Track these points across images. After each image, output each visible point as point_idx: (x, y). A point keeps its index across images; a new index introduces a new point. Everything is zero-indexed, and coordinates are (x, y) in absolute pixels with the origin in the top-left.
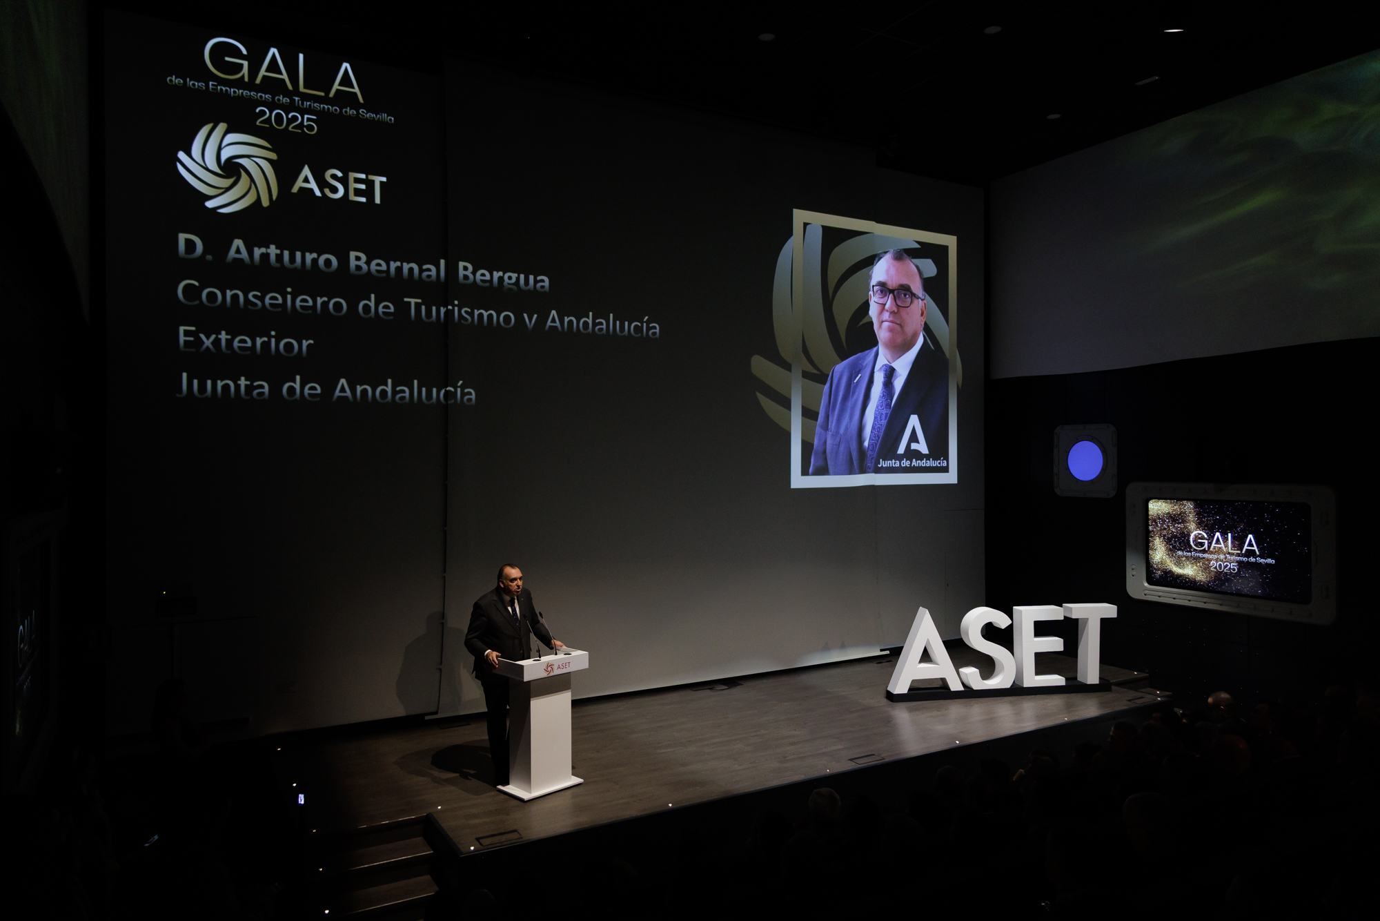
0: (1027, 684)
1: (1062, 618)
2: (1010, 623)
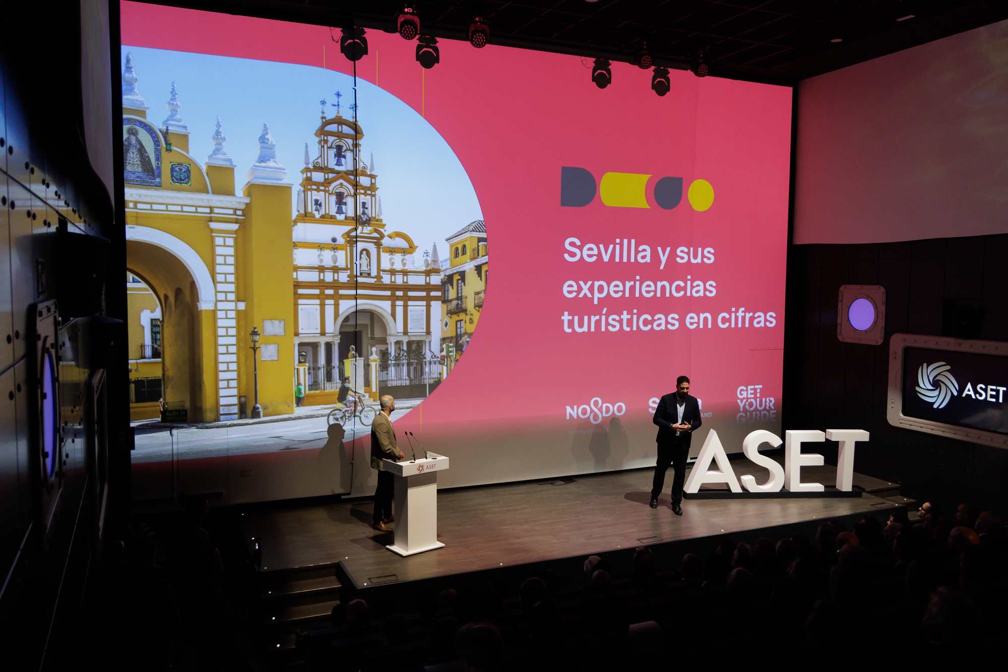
0: (792, 490)
1: (824, 440)
2: (781, 442)
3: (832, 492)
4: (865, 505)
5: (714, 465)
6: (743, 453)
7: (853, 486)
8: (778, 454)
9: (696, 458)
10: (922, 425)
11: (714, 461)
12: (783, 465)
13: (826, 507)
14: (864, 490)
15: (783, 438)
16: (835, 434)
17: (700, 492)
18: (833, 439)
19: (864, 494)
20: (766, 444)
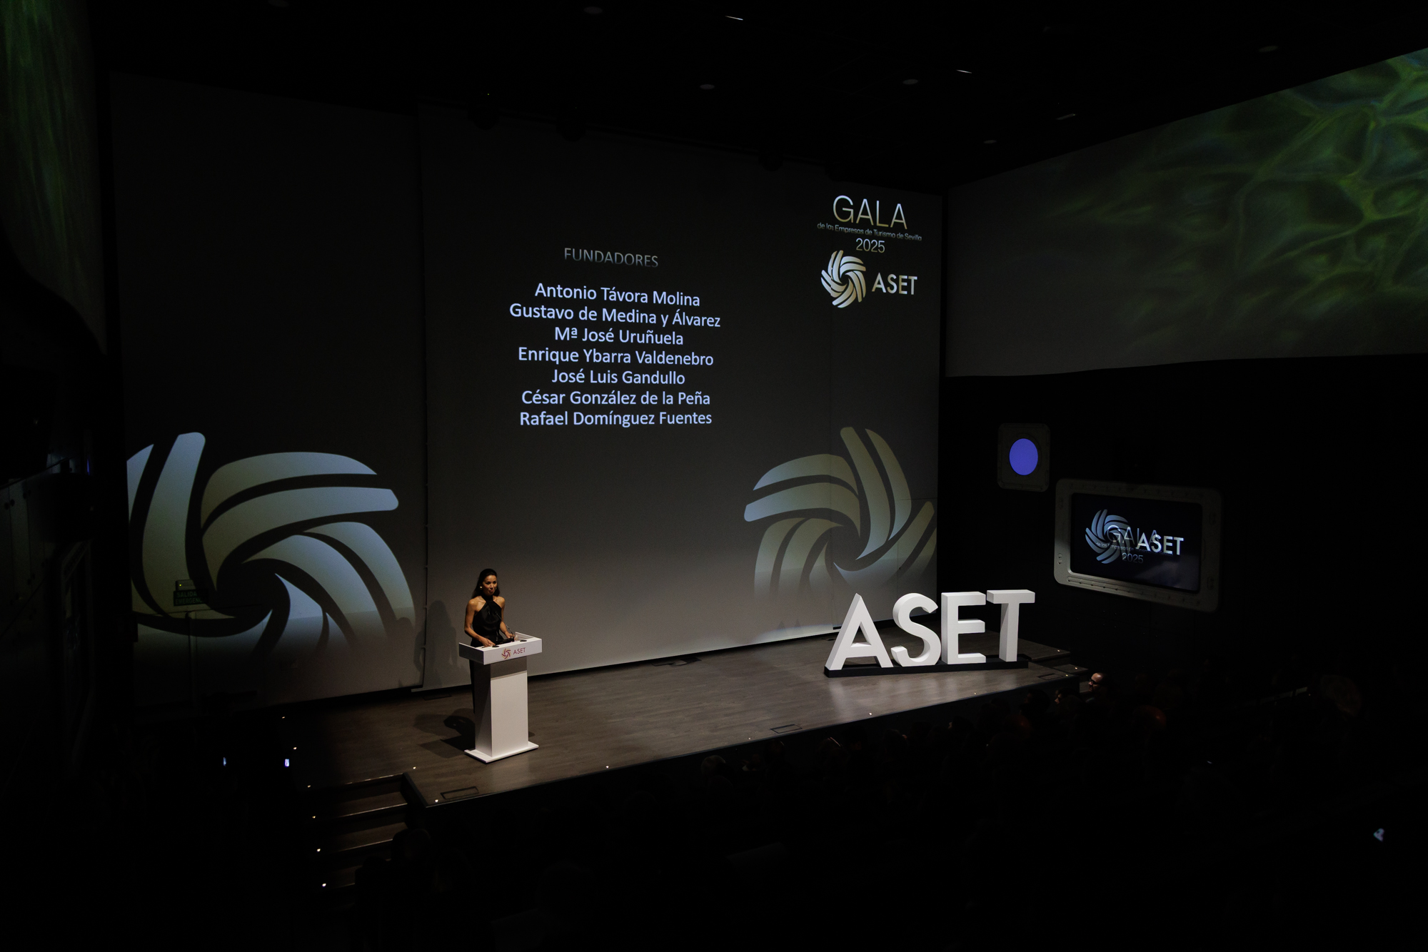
0: (950, 662)
1: (984, 603)
2: (937, 607)
3: (995, 663)
4: (1032, 677)
5: (860, 637)
6: (893, 621)
7: (1018, 655)
8: (933, 621)
9: (840, 628)
10: (1093, 583)
11: (860, 631)
12: (939, 633)
13: (988, 681)
14: (1030, 659)
15: (938, 602)
16: (998, 596)
17: (845, 669)
18: (995, 602)
19: (1030, 664)
20: (920, 609)
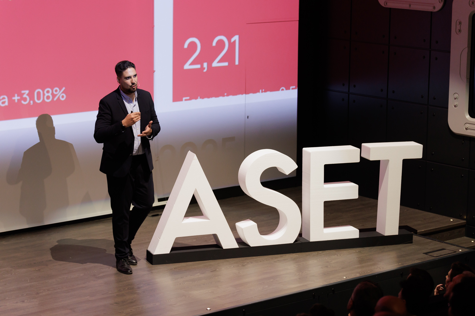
1: (358, 160)
2: (296, 166)
3: (370, 239)
4: (417, 254)
5: (194, 209)
6: (239, 187)
7: (400, 228)
8: (291, 186)
9: (166, 199)
11: (194, 202)
12: (299, 202)
13: (361, 261)
14: (415, 232)
15: (299, 161)
16: (376, 150)
17: (174, 252)
18: (372, 158)
19: (415, 238)
20: (273, 170)
